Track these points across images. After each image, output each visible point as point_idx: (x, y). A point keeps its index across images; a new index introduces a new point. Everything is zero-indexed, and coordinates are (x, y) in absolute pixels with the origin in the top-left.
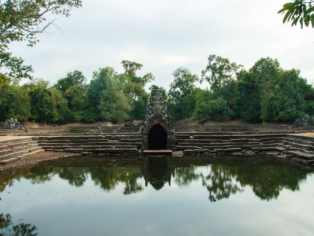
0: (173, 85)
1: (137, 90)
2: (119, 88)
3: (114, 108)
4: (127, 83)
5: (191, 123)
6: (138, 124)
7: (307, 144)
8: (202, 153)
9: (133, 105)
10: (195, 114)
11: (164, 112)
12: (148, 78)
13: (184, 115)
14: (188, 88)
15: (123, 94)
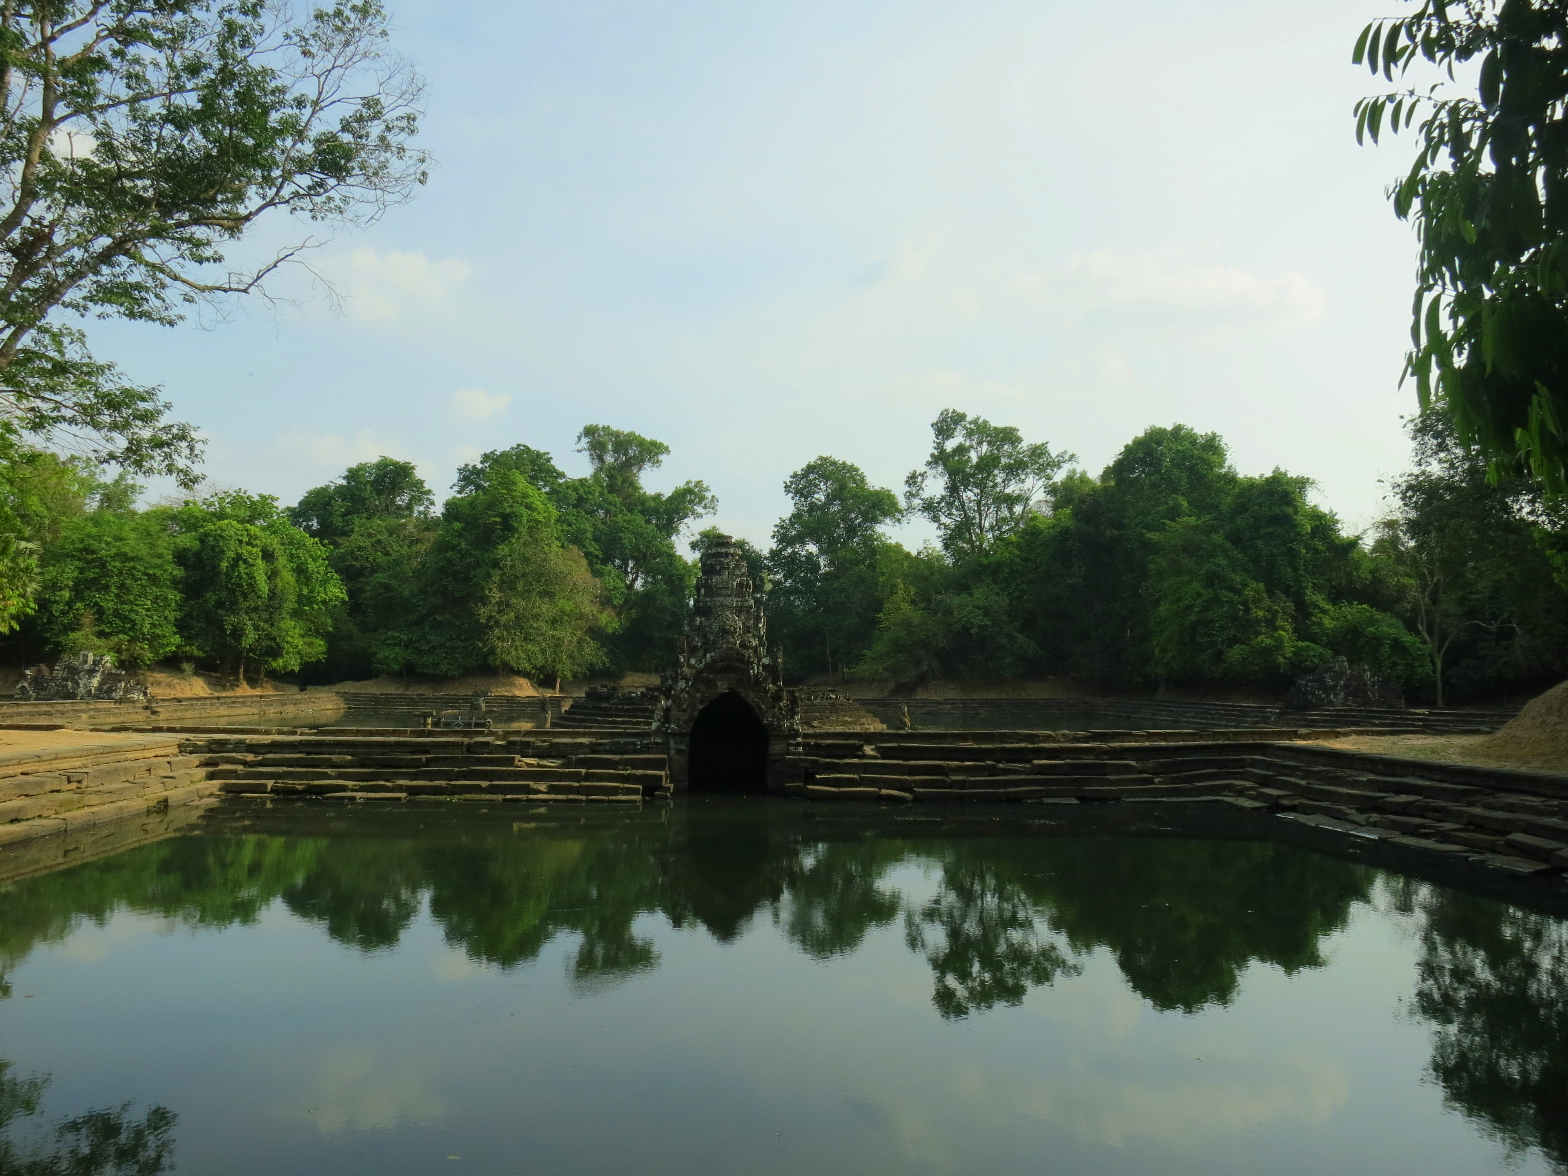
1: (644, 548)
3: (545, 621)
6: (643, 690)
7: (1355, 784)
9: (625, 610)
10: (878, 652)
11: (756, 643)
12: (687, 500)
13: (834, 654)
15: (585, 566)
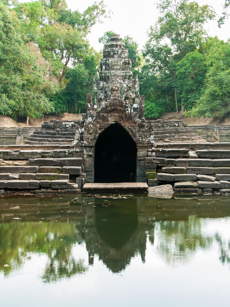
0: (154, 31)
1: (72, 42)
2: (28, 37)
3: (18, 86)
4: (46, 26)
5: (195, 121)
6: (73, 123)
8: (215, 189)
9: (63, 79)
10: (203, 100)
11: (133, 96)
12: (95, 13)
13: (179, 101)
14: (190, 37)
15: (39, 52)
